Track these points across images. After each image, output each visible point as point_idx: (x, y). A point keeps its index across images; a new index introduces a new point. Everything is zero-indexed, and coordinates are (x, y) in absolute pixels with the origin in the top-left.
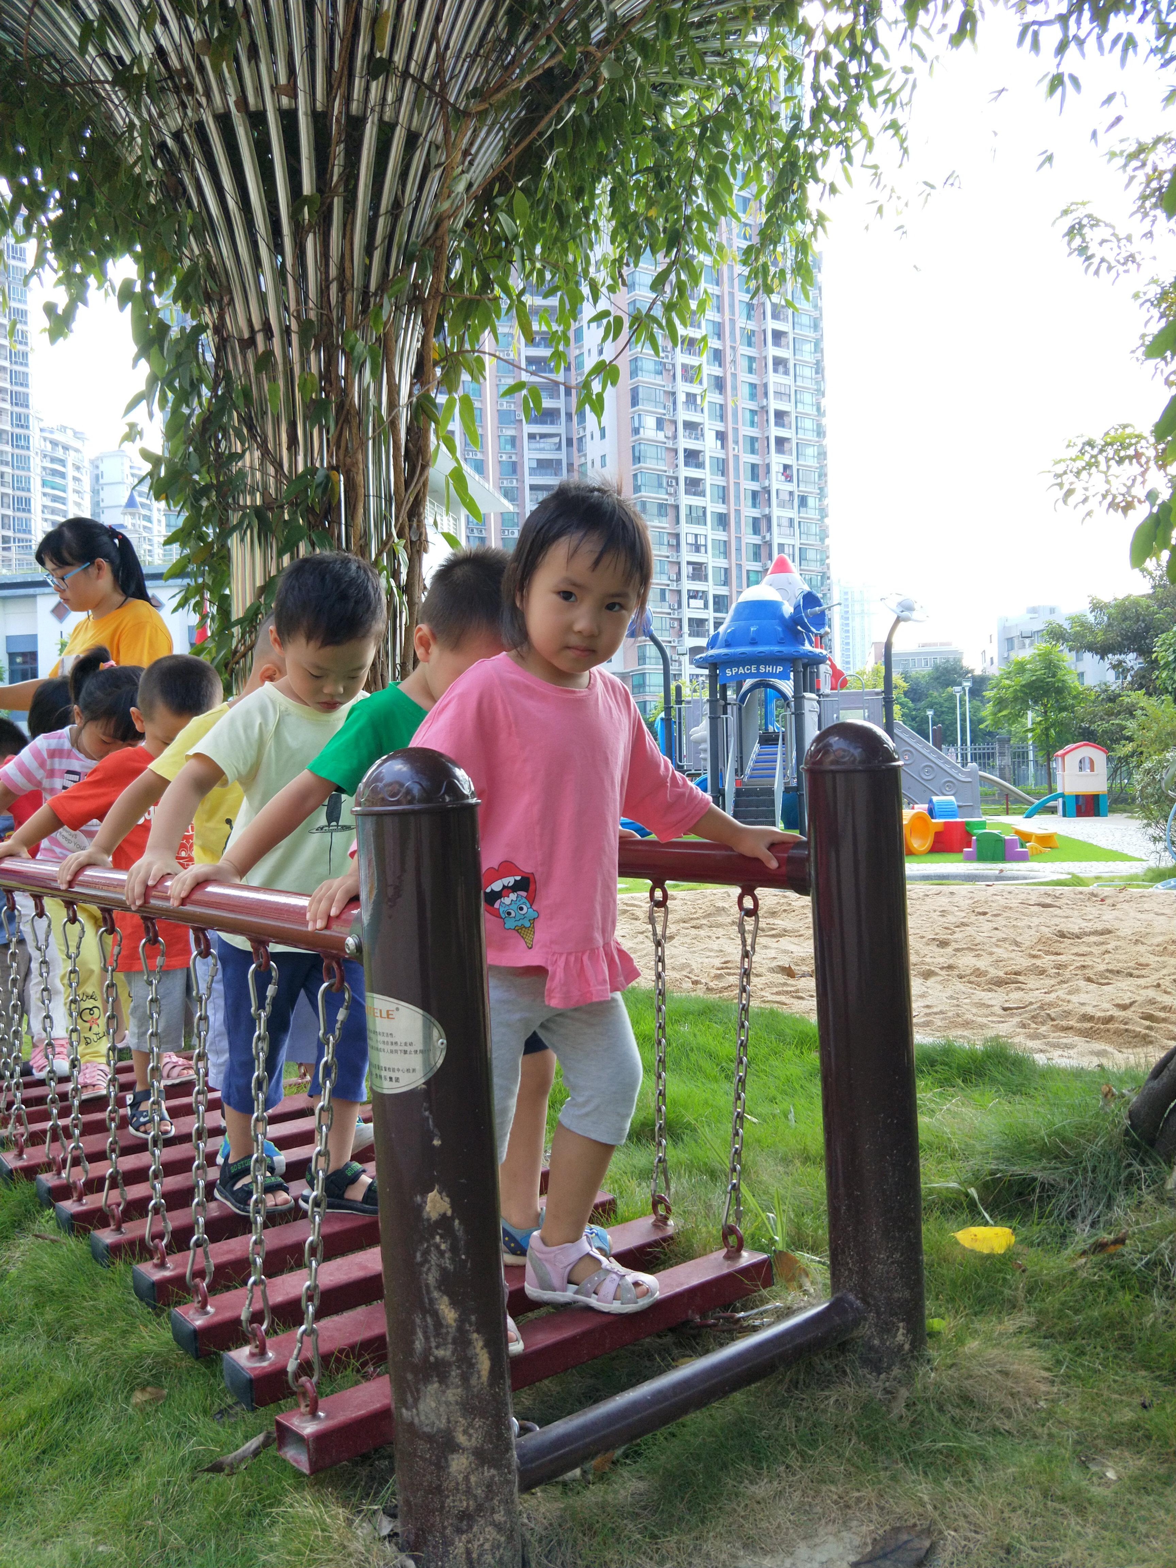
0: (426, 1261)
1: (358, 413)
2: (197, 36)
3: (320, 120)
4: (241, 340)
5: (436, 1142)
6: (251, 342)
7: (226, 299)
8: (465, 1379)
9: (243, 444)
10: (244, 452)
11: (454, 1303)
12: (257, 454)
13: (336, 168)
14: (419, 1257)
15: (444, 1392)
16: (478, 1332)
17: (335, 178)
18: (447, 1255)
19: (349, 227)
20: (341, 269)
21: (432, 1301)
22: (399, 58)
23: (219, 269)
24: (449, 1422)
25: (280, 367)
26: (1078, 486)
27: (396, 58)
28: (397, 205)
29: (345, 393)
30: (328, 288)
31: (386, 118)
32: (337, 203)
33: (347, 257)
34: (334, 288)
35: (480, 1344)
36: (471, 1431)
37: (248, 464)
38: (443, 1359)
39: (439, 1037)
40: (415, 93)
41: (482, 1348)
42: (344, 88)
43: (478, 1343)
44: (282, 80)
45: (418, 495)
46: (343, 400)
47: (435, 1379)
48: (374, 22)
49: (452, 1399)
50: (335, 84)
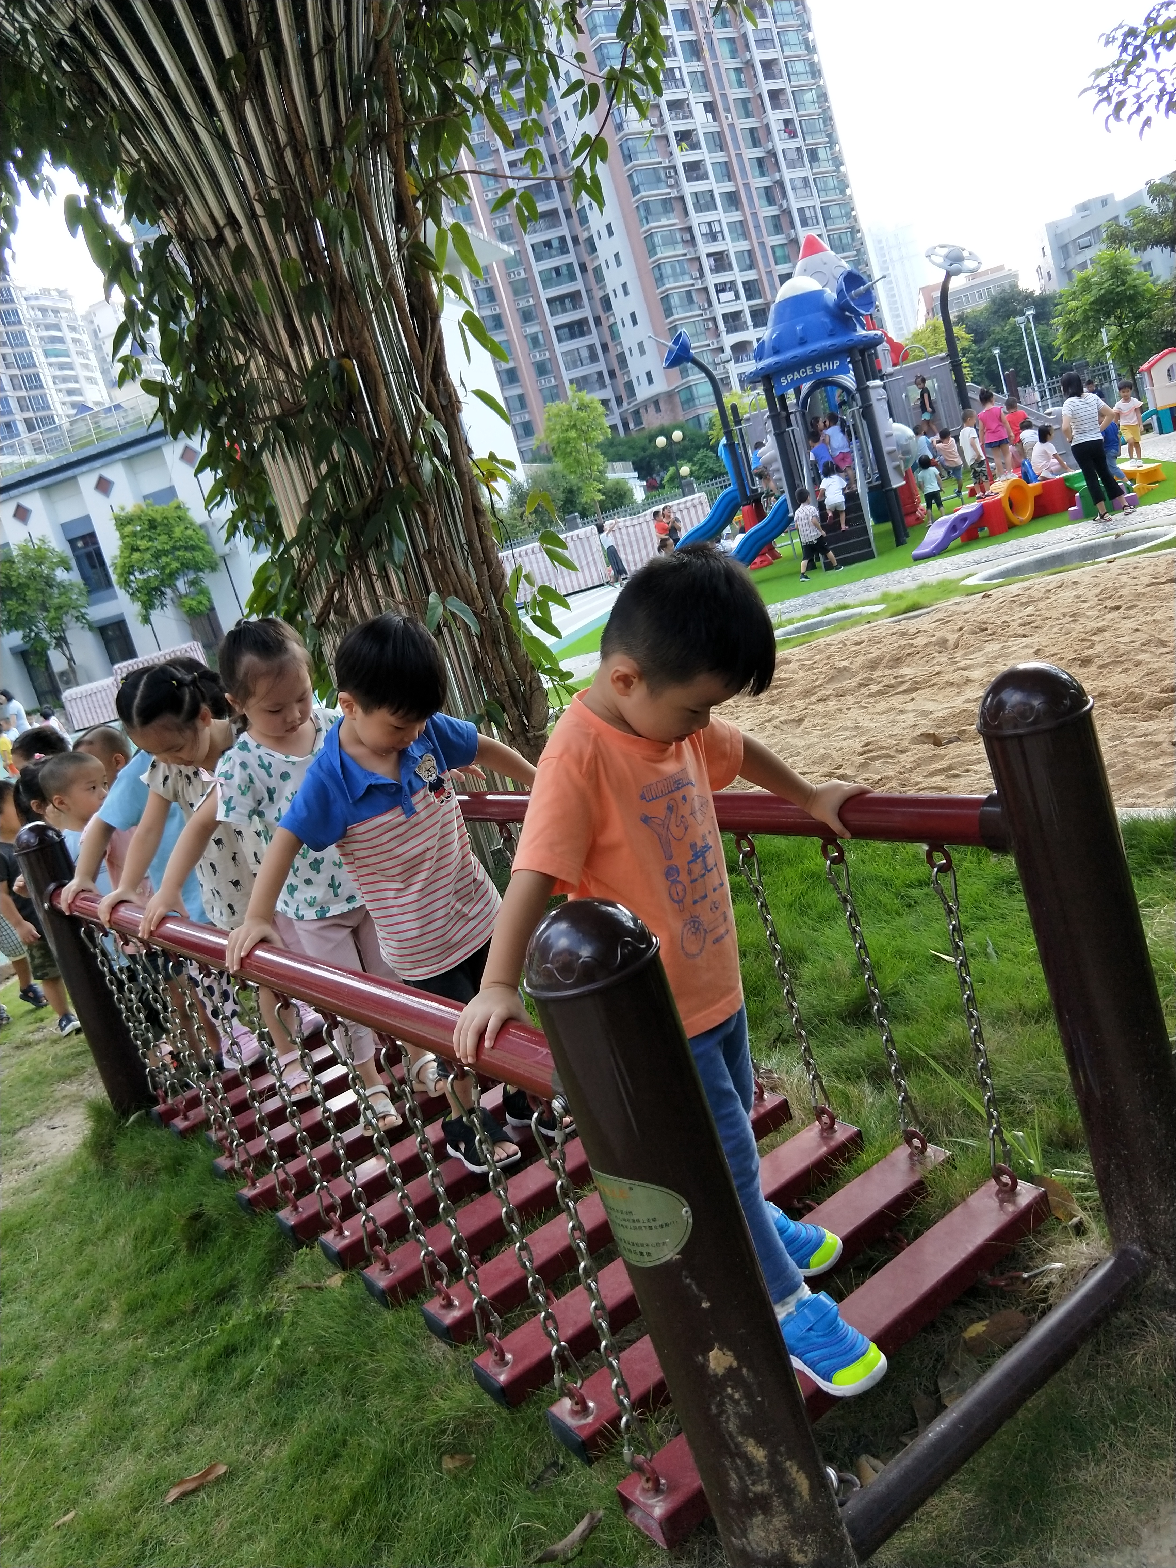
0: (722, 1412)
1: (353, 286)
4: (209, 240)
5: (705, 1305)
6: (220, 239)
7: (180, 200)
8: (788, 1505)
9: (244, 354)
10: (248, 362)
11: (761, 1442)
12: (261, 360)
14: (714, 1409)
15: (770, 1522)
16: (790, 1459)
17: (254, 28)
18: (743, 1402)
19: (284, 79)
20: (290, 131)
21: (737, 1446)
23: (164, 168)
24: (781, 1545)
25: (259, 260)
26: (1129, 94)
28: (328, 38)
29: (332, 271)
30: (282, 156)
32: (264, 57)
34: (288, 154)
35: (795, 1468)
36: (806, 1548)
37: (255, 375)
38: (762, 1493)
39: (682, 1207)
41: (798, 1472)
43: (793, 1469)
45: (435, 354)
46: (332, 278)
47: (759, 1512)
49: (780, 1526)
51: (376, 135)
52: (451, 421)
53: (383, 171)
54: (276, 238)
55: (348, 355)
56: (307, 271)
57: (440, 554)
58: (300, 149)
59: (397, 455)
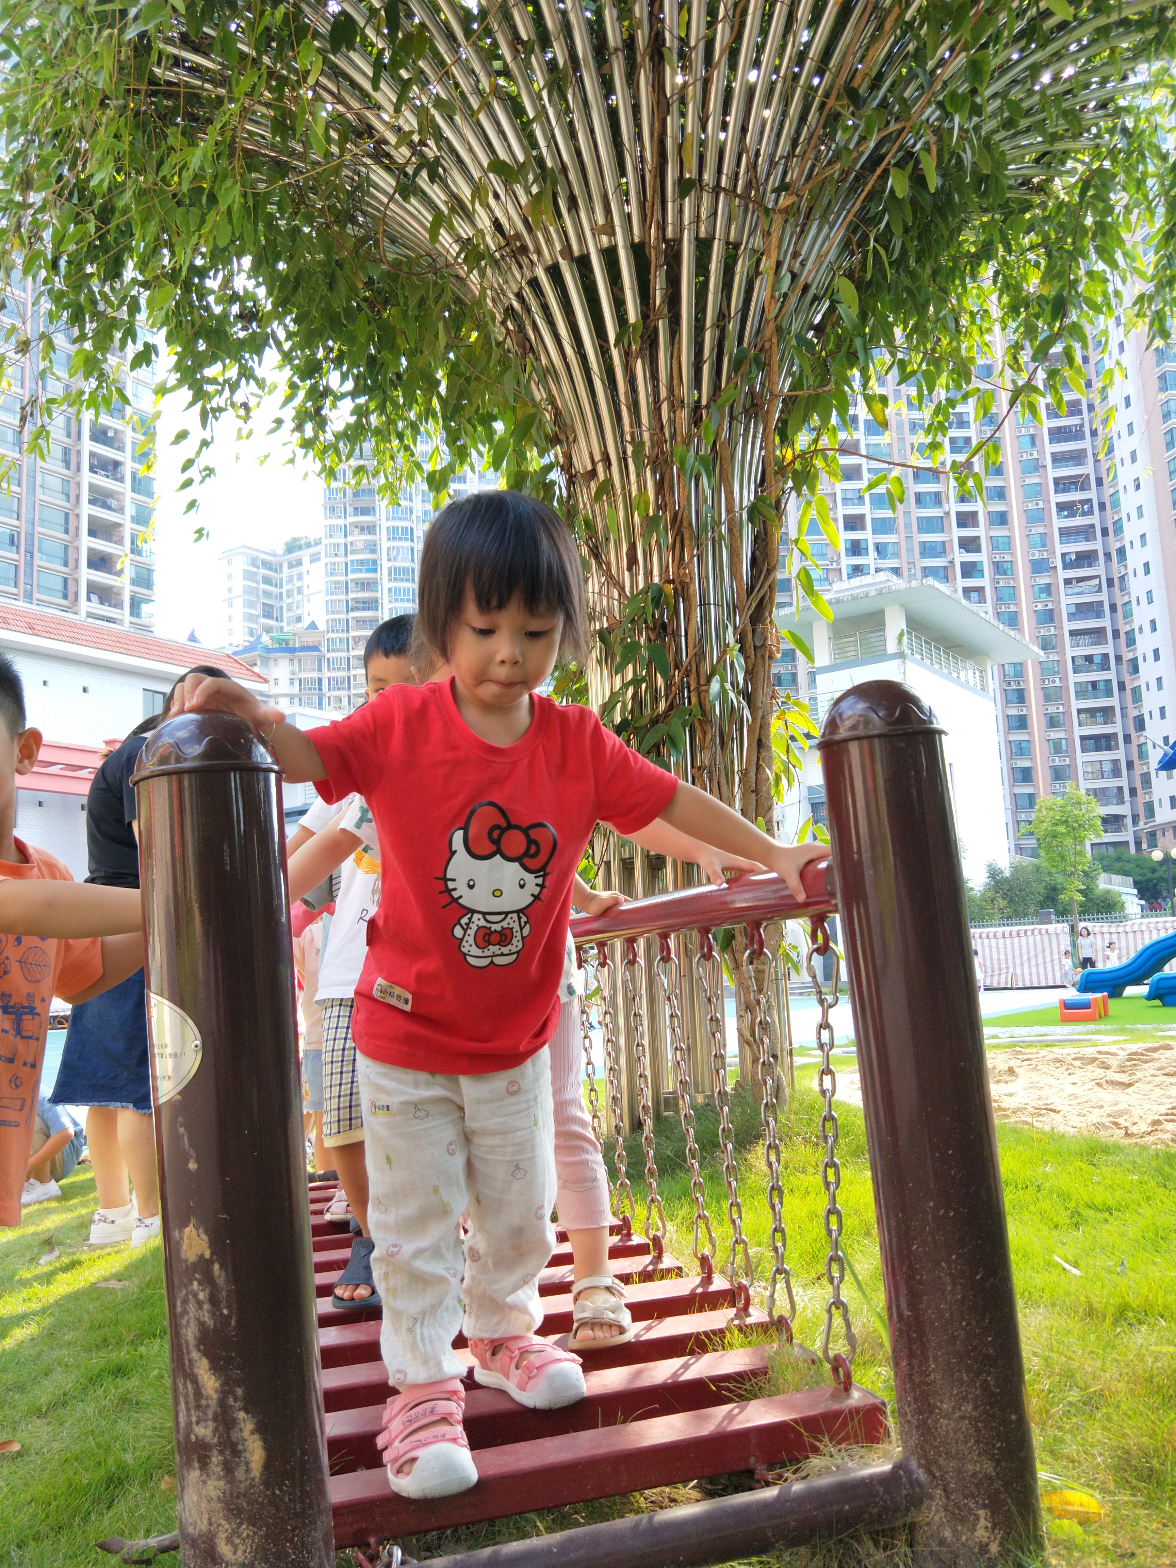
0: (185, 1312)
1: (692, 525)
2: (523, 200)
3: (638, 251)
4: (585, 474)
5: (192, 1166)
6: (593, 473)
7: (571, 439)
8: (229, 1469)
11: (216, 1368)
13: (658, 293)
14: (180, 1306)
15: (204, 1482)
16: (245, 1410)
17: (658, 303)
18: (206, 1307)
19: (676, 347)
20: (671, 389)
21: (190, 1361)
22: (708, 177)
24: (210, 1524)
25: (619, 491)
27: (706, 177)
28: (722, 317)
30: (658, 410)
31: (702, 234)
32: (662, 326)
33: (675, 375)
34: (665, 407)
35: (250, 1427)
36: (237, 1541)
38: (203, 1440)
39: (194, 1039)
40: (729, 206)
41: (252, 1433)
42: (658, 215)
43: (246, 1425)
44: (601, 221)
45: (762, 600)
46: (676, 514)
47: (197, 1465)
48: (680, 146)
49: (214, 1493)
50: (648, 212)
51: (753, 405)
52: (760, 661)
53: (754, 437)
54: (638, 475)
55: (673, 582)
56: (658, 507)
57: (710, 772)
58: (675, 405)
59: (693, 676)
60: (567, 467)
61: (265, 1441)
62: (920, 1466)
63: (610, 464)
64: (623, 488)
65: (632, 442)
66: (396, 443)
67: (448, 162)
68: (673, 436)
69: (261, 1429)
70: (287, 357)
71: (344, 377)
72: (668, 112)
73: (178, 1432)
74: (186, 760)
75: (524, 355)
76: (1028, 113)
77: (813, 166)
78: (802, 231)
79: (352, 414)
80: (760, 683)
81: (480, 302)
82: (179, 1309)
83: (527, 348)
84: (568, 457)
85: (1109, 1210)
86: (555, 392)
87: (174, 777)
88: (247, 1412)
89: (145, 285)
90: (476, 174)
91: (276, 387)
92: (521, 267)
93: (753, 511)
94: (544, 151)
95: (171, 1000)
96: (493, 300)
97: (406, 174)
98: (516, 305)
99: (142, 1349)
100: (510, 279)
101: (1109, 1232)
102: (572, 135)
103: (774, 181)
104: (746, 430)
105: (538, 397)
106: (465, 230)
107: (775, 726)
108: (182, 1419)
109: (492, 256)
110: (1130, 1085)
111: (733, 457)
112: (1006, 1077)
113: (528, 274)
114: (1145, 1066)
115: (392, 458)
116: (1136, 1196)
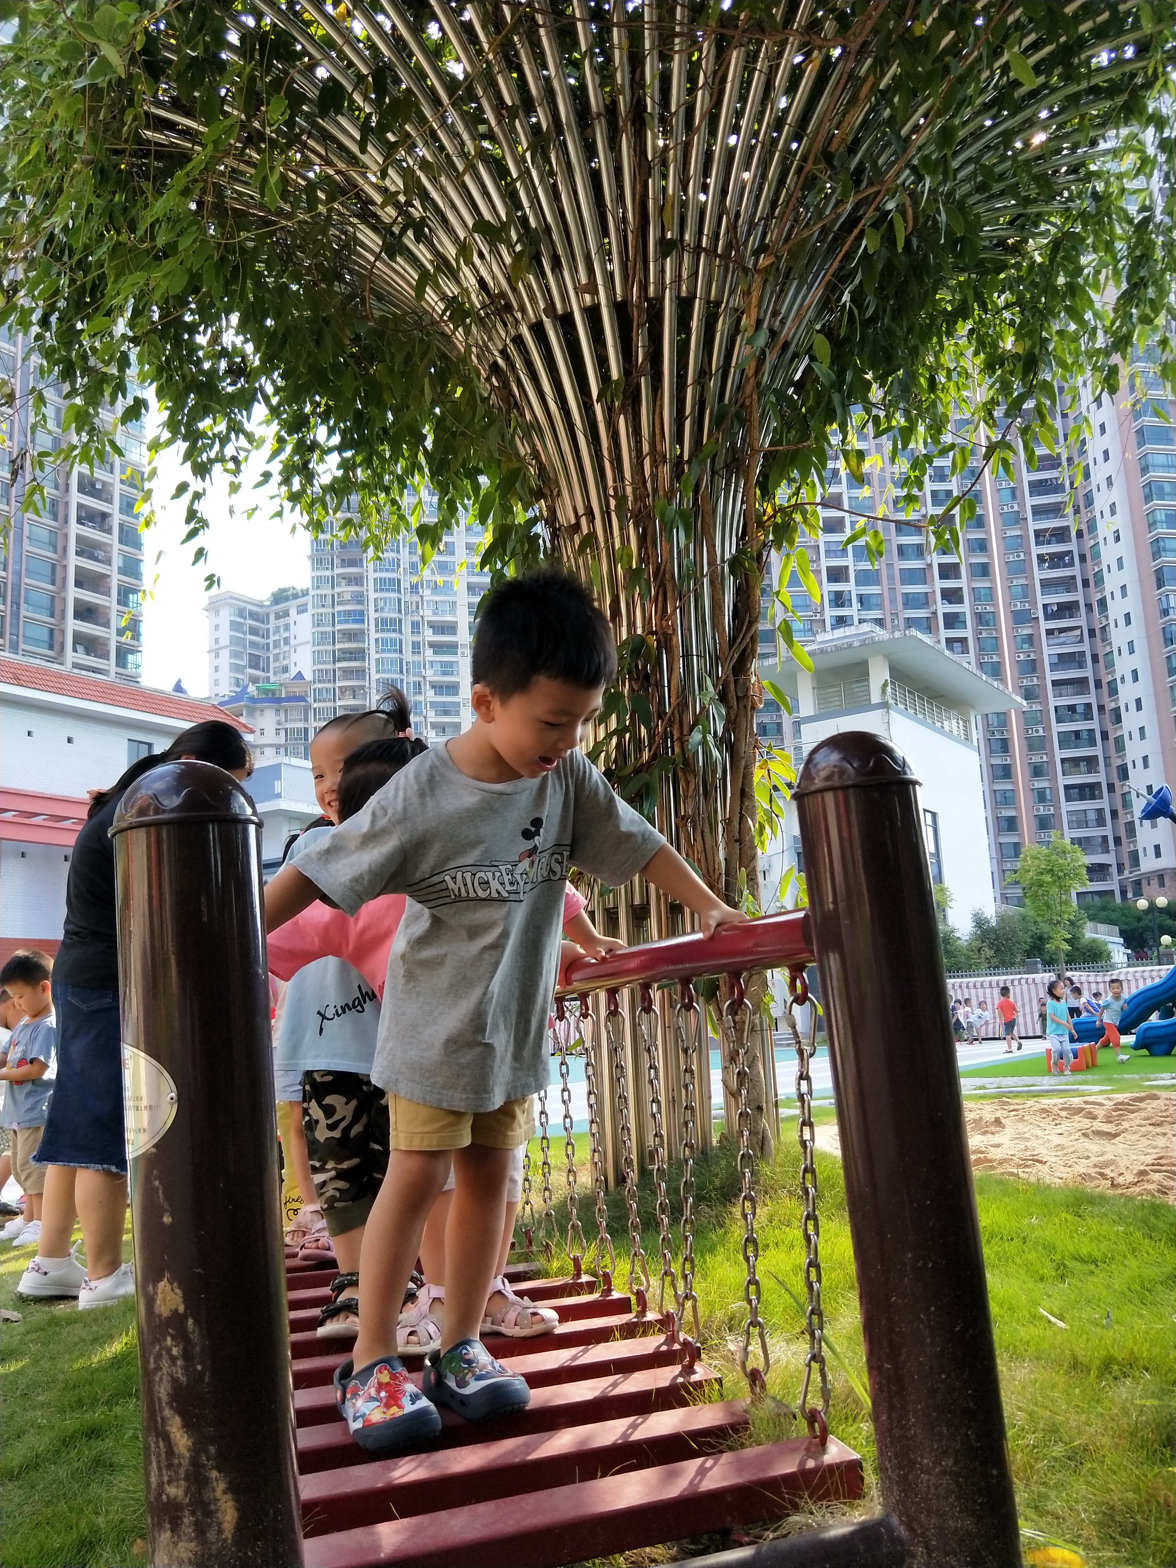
0: (158, 1368)
2: (508, 260)
3: (620, 310)
4: (569, 527)
5: (167, 1219)
6: (577, 527)
7: (555, 492)
8: (200, 1530)
11: (187, 1425)
13: (640, 350)
14: (152, 1363)
15: (176, 1544)
16: (218, 1469)
18: (179, 1363)
19: (658, 403)
20: (654, 444)
21: (163, 1419)
22: (689, 237)
25: (603, 544)
27: (687, 237)
28: (703, 373)
30: (641, 464)
31: (684, 294)
32: (644, 383)
33: (657, 431)
34: (647, 462)
35: (221, 1486)
39: (169, 1091)
40: (709, 265)
41: (224, 1492)
42: (639, 274)
43: (219, 1485)
44: (584, 280)
45: (744, 651)
46: (658, 566)
47: (168, 1526)
48: (662, 209)
49: (185, 1555)
50: (631, 272)
51: (735, 460)
52: (742, 712)
53: (736, 491)
54: (621, 529)
55: (655, 633)
56: (641, 560)
57: (693, 821)
58: (658, 458)
59: (676, 726)
60: (551, 521)
61: (237, 1501)
62: (902, 1522)
63: (594, 518)
64: (606, 541)
65: (615, 497)
66: (382, 496)
67: (434, 223)
68: (655, 490)
69: (233, 1489)
70: (275, 411)
71: (331, 432)
72: (650, 176)
73: (149, 1493)
74: (164, 811)
75: (509, 411)
76: (1002, 177)
77: (792, 227)
78: (782, 291)
79: (339, 468)
80: (743, 734)
81: (465, 359)
82: (152, 1366)
83: (512, 404)
84: (552, 510)
85: (1095, 1262)
86: (539, 447)
87: (152, 829)
88: (220, 1471)
89: (135, 341)
90: (462, 235)
91: (264, 441)
92: (505, 325)
93: (735, 564)
94: (527, 210)
95: (148, 1052)
96: (478, 357)
97: (392, 234)
98: (500, 361)
99: (117, 1410)
100: (495, 335)
101: (1095, 1285)
102: (555, 196)
103: (753, 242)
104: (728, 485)
105: (522, 452)
106: (451, 289)
107: (758, 775)
108: (153, 1479)
109: (478, 313)
110: (1116, 1135)
111: (714, 511)
112: (993, 1128)
113: (513, 332)
114: (1132, 1116)
115: (378, 512)
116: (1123, 1247)
